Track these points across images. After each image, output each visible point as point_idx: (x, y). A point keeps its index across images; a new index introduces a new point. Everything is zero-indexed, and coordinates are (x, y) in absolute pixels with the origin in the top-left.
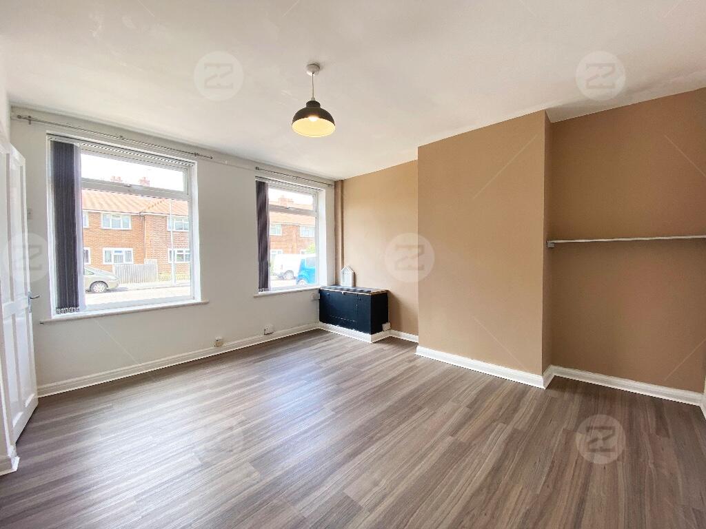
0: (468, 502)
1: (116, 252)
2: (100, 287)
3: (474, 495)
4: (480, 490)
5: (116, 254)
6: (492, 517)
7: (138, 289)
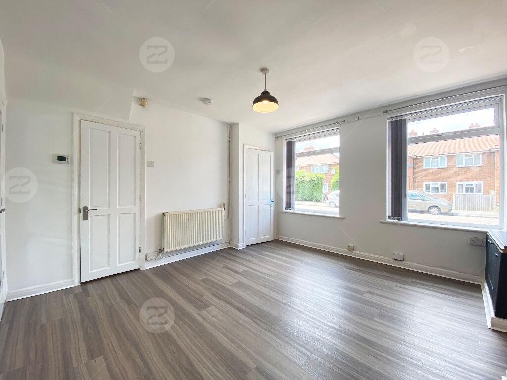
0: (184, 353)
1: (467, 184)
2: (434, 210)
3: (188, 359)
4: (191, 365)
5: (467, 186)
6: (169, 363)
7: (467, 216)
